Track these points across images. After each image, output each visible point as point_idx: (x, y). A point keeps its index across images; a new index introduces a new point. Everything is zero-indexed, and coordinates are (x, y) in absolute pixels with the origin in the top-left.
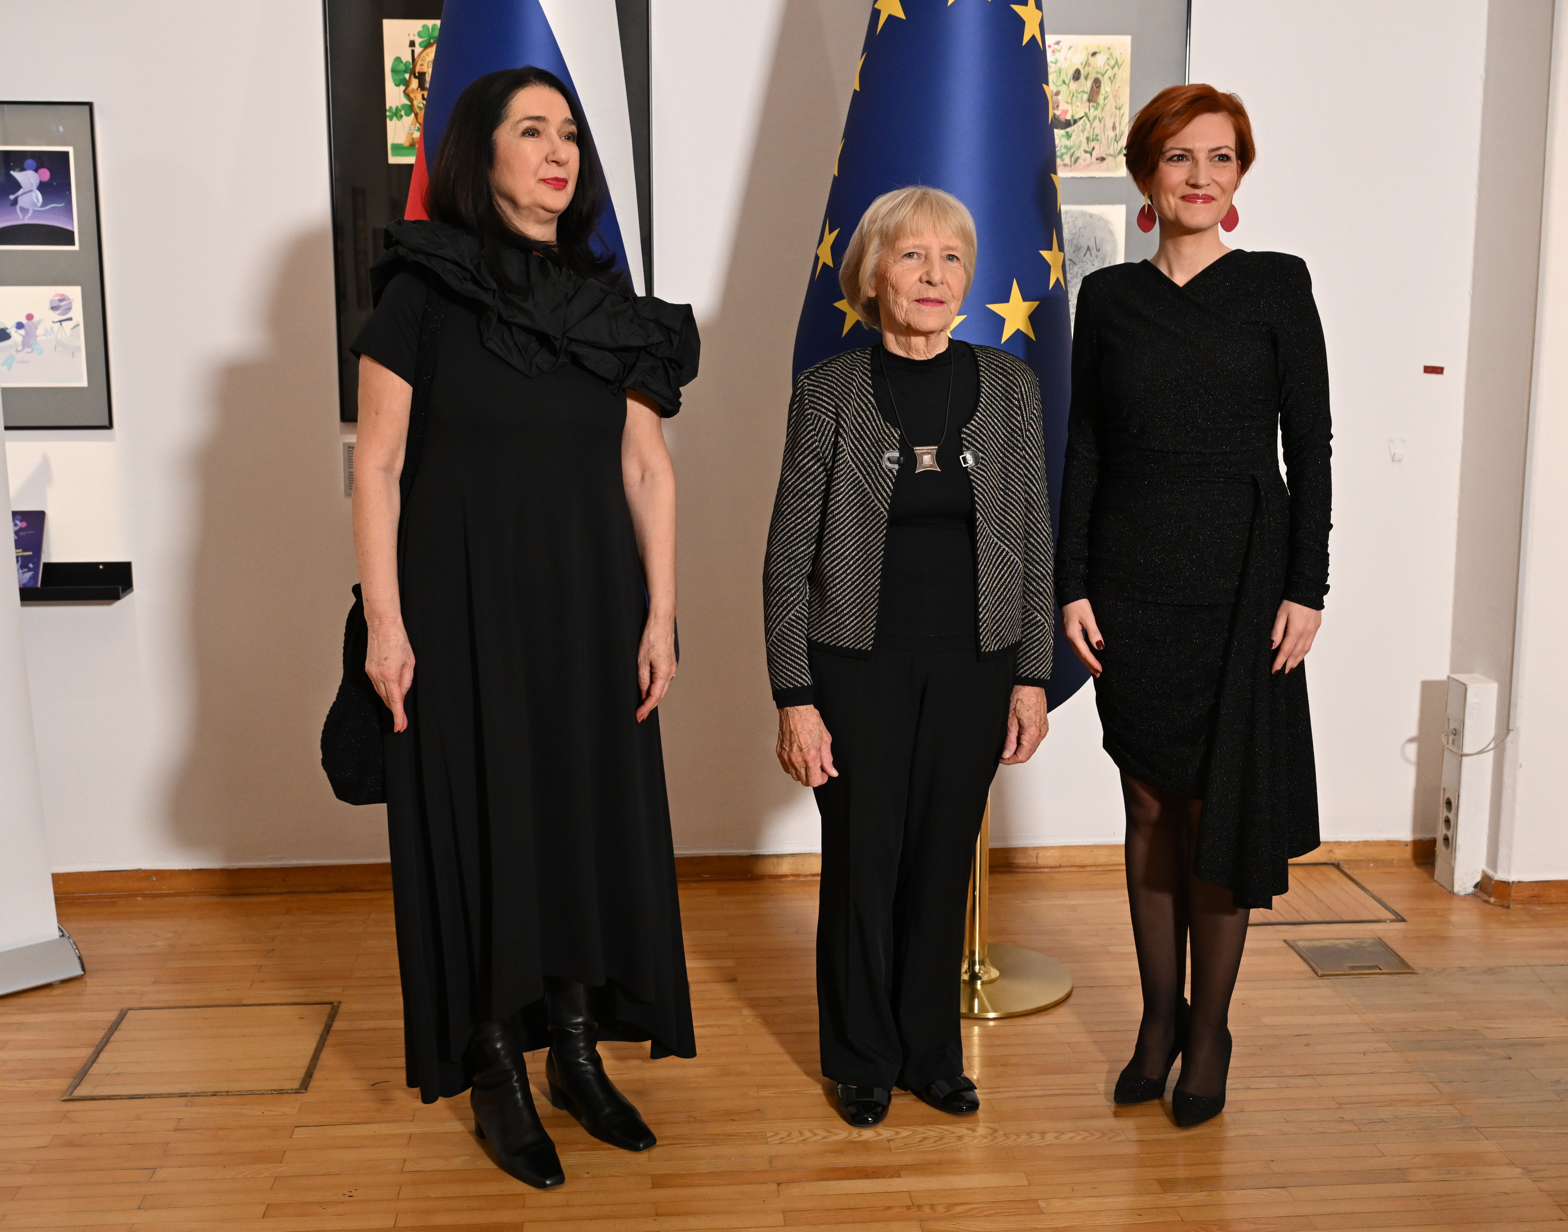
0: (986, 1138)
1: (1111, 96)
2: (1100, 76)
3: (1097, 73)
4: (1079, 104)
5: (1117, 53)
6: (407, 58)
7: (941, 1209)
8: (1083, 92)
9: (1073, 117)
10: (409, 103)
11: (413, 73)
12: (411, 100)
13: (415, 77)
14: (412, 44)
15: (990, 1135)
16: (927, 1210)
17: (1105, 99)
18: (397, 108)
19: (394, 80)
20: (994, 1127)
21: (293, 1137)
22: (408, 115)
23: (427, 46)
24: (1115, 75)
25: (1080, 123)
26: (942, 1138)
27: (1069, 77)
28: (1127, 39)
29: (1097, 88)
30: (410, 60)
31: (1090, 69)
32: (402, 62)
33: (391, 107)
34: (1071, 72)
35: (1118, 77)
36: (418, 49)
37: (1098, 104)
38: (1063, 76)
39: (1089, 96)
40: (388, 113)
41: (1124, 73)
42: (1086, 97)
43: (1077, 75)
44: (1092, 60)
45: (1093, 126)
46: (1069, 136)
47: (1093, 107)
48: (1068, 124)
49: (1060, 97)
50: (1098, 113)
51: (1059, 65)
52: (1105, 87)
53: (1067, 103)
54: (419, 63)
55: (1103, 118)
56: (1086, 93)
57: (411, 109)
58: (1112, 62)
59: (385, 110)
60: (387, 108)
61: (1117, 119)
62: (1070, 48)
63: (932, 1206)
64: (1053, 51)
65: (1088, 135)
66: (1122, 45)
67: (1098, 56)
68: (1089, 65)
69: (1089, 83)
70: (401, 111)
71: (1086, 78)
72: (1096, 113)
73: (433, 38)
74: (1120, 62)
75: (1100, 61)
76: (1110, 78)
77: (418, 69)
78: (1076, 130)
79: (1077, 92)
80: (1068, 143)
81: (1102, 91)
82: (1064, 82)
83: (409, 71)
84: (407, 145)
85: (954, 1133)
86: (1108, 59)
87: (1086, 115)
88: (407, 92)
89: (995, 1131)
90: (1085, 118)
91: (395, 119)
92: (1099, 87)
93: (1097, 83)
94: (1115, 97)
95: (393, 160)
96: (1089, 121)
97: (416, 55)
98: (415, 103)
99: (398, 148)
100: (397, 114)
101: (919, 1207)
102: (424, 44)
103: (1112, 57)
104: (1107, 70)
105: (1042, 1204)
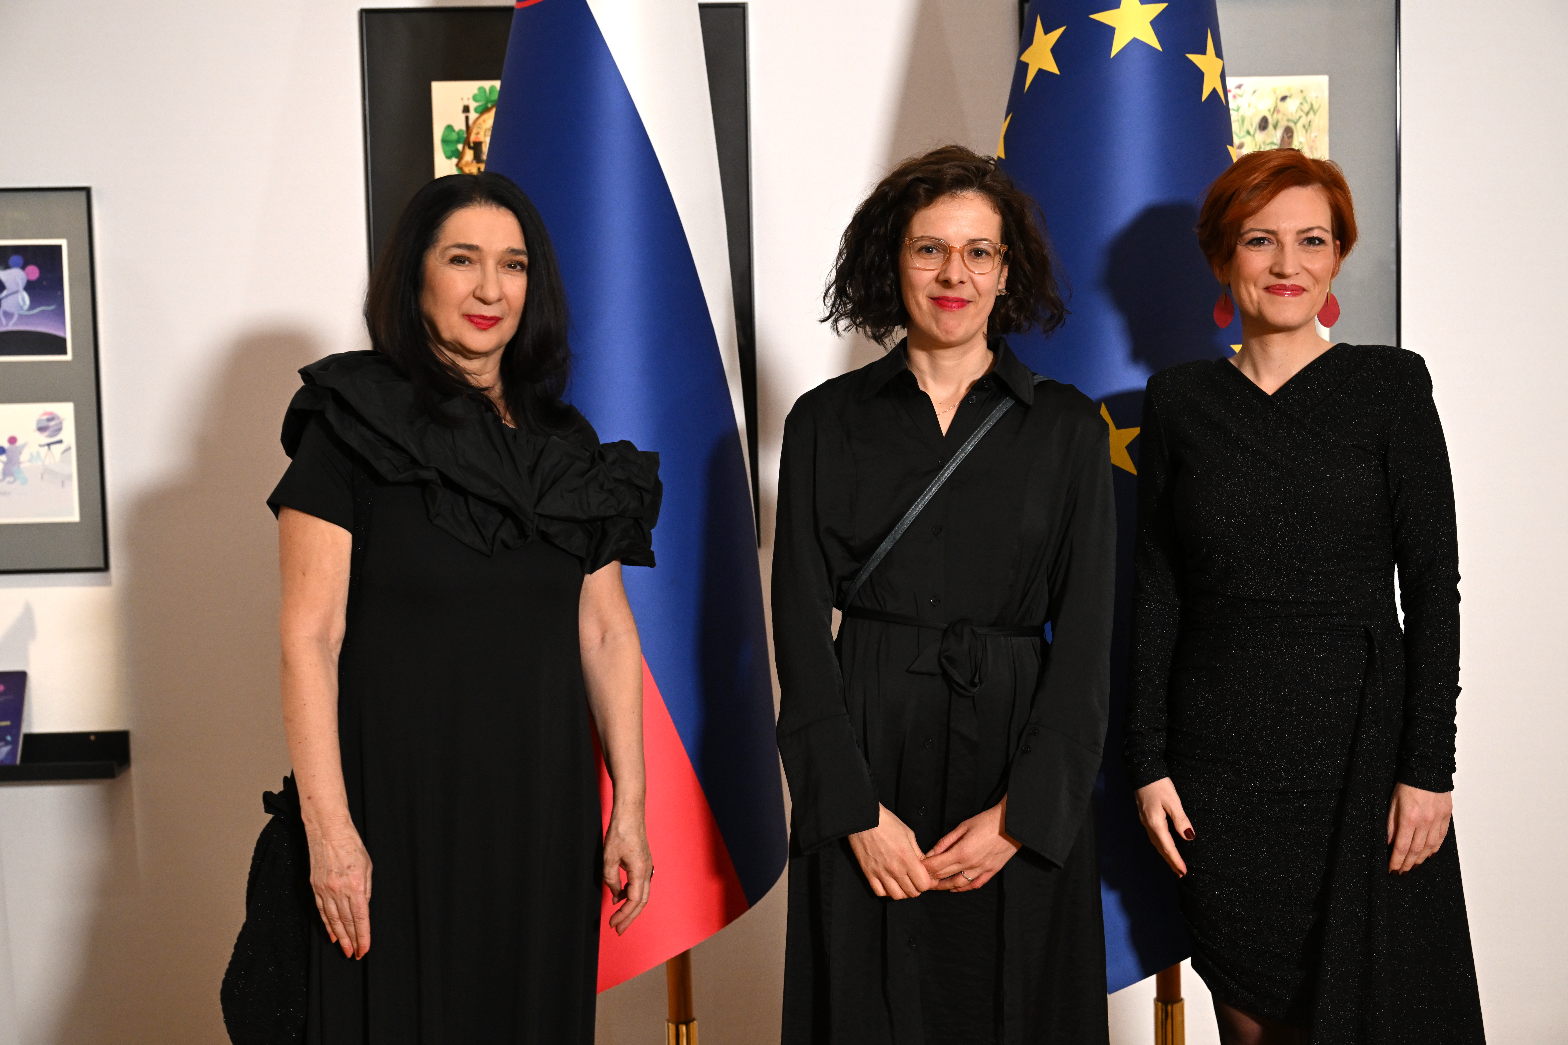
2: (1291, 125)
3: (1288, 120)
5: (1311, 96)
6: (460, 125)
11: (467, 143)
13: (470, 148)
14: (466, 109)
19: (445, 152)
23: (484, 111)
24: (1310, 122)
27: (1254, 126)
28: (1323, 81)
29: (1288, 138)
30: (464, 128)
31: (1280, 116)
32: (454, 131)
34: (1257, 121)
35: (1314, 125)
36: (473, 115)
38: (1247, 126)
41: (1322, 120)
43: (1264, 124)
44: (1281, 105)
51: (1241, 113)
52: (1299, 137)
54: (474, 131)
58: (1306, 107)
62: (1254, 92)
64: (1234, 97)
66: (1318, 86)
67: (1288, 100)
68: (1278, 112)
69: (1279, 133)
71: (1275, 127)
73: (491, 102)
74: (1315, 107)
75: (1291, 107)
76: (1304, 127)
77: (473, 138)
79: (1264, 143)
82: (1248, 133)
83: (462, 140)
86: (1301, 104)
88: (460, 165)
92: (1291, 137)
93: (1289, 132)
94: (1311, 148)
97: (471, 122)
102: (480, 110)
103: (1306, 101)
104: (1300, 117)
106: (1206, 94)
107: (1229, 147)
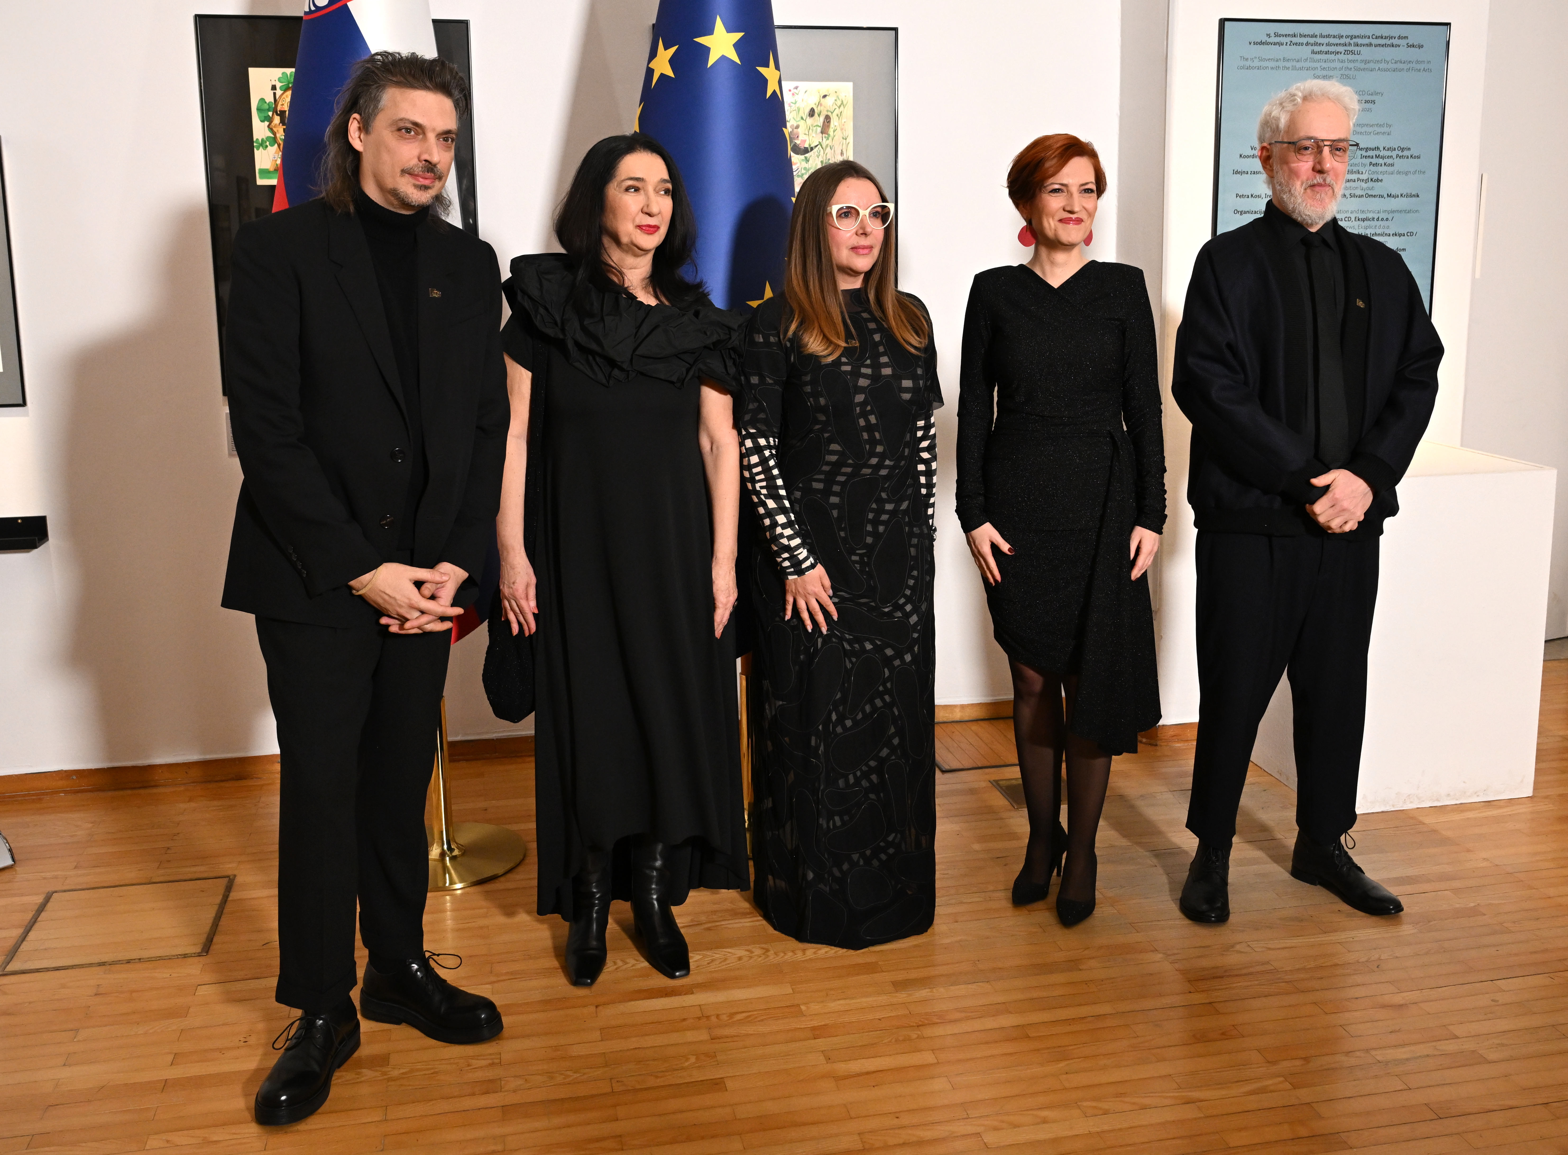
0: (760, 957)
1: (839, 129)
2: (830, 114)
3: (827, 111)
4: (814, 135)
5: (842, 96)
6: (270, 99)
7: (725, 1017)
8: (817, 126)
9: (810, 145)
10: (273, 136)
11: (275, 111)
12: (274, 134)
13: (277, 115)
14: (274, 88)
15: (764, 954)
16: (714, 1018)
17: (834, 131)
18: (262, 140)
19: (259, 117)
20: (767, 947)
21: (196, 994)
22: (272, 145)
23: (286, 89)
24: (841, 113)
25: (815, 150)
26: (726, 960)
27: (806, 115)
28: (850, 85)
29: (827, 122)
30: (273, 101)
31: (822, 108)
32: (266, 103)
33: (257, 139)
34: (807, 110)
35: (844, 114)
36: (279, 92)
37: (829, 135)
38: (801, 114)
39: (822, 129)
40: (255, 144)
41: (848, 111)
42: (819, 129)
43: (812, 113)
44: (823, 100)
45: (826, 152)
46: (807, 160)
47: (825, 137)
48: (806, 151)
49: (799, 130)
50: (829, 142)
51: (797, 105)
52: (834, 122)
53: (805, 134)
54: (280, 103)
55: (833, 146)
56: (819, 127)
57: (274, 140)
58: (839, 103)
59: (252, 142)
60: (255, 140)
61: (844, 146)
62: (806, 92)
63: (718, 1015)
64: (793, 94)
65: (822, 160)
66: (846, 89)
67: (828, 97)
68: (821, 105)
69: (822, 119)
70: (266, 143)
71: (819, 115)
72: (828, 142)
73: (291, 83)
74: (845, 102)
75: (829, 102)
76: (837, 115)
77: (279, 108)
78: (813, 155)
79: (812, 126)
80: (806, 166)
81: (832, 125)
82: (802, 118)
83: (272, 109)
84: (272, 169)
85: (735, 955)
86: (836, 100)
87: (820, 143)
88: (271, 126)
89: (767, 950)
90: (819, 146)
91: (261, 148)
92: (829, 122)
93: (828, 119)
94: (842, 129)
95: (260, 182)
96: (823, 148)
97: (277, 97)
98: (278, 135)
99: (264, 172)
100: (263, 144)
101: (708, 1016)
102: (284, 88)
103: (839, 98)
104: (835, 109)
105: (803, 1008)
106: (768, 94)
107: (783, 129)
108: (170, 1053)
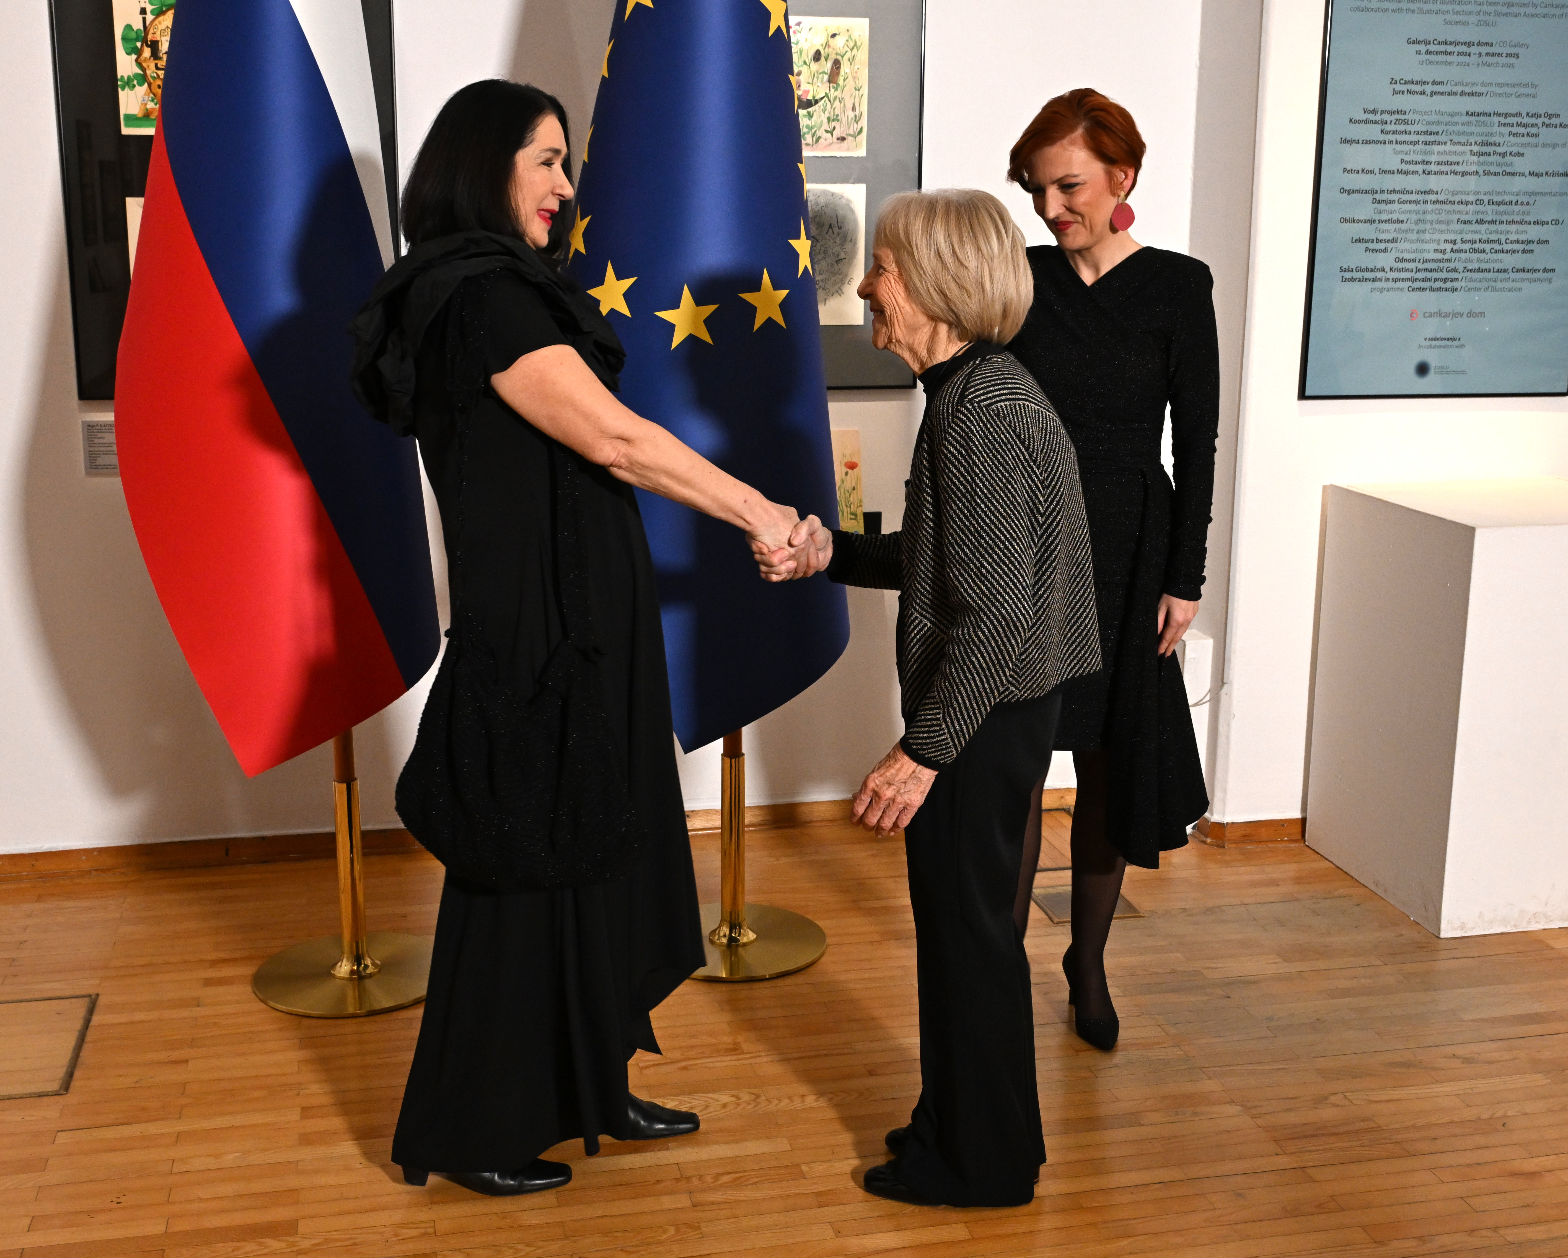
0: (749, 1104)
1: (850, 78)
2: (839, 58)
3: (837, 54)
4: (819, 84)
5: (855, 36)
6: (138, 25)
7: (709, 1179)
8: (824, 72)
9: (814, 97)
10: (142, 73)
11: (145, 41)
12: (143, 69)
13: (148, 46)
14: (143, 11)
15: (754, 1101)
16: (695, 1181)
17: (844, 80)
18: (129, 77)
19: (125, 49)
20: (757, 1092)
21: (56, 1142)
22: (141, 85)
23: (159, 13)
24: (854, 57)
25: (821, 103)
26: (707, 1107)
27: (810, 58)
28: (865, 22)
29: (837, 69)
30: (142, 28)
31: (830, 50)
32: (133, 30)
33: (122, 76)
34: (812, 53)
35: (857, 59)
36: (149, 17)
37: (838, 85)
38: (804, 58)
39: (829, 77)
40: (119, 83)
41: (863, 55)
42: (826, 77)
43: (817, 56)
44: (832, 41)
45: (834, 106)
46: (810, 116)
47: (833, 87)
48: (808, 104)
49: (801, 77)
50: (838, 93)
51: (799, 46)
52: (845, 68)
53: (809, 83)
54: (151, 31)
55: (843, 99)
56: (826, 74)
57: (143, 78)
58: (851, 44)
59: (116, 80)
60: (119, 77)
61: (857, 100)
62: (810, 29)
63: (700, 1177)
64: (795, 32)
65: (828, 115)
66: (860, 27)
67: (837, 37)
68: (829, 46)
69: (829, 64)
70: (133, 81)
71: (826, 59)
72: (836, 93)
73: (165, 6)
74: (858, 44)
75: (839, 43)
76: (849, 60)
77: (150, 37)
78: (817, 110)
79: (817, 72)
80: (809, 123)
81: (842, 72)
82: (805, 63)
83: (141, 39)
84: (140, 115)
85: (718, 1101)
86: (847, 41)
87: (827, 95)
88: (139, 60)
89: (758, 1096)
90: (825, 98)
91: (127, 89)
92: (839, 68)
93: (837, 64)
94: (854, 78)
95: (126, 131)
96: (830, 101)
97: (148, 23)
98: (148, 72)
99: (132, 120)
100: (129, 83)
101: (688, 1179)
102: (156, 12)
103: (851, 38)
104: (846, 52)
105: (805, 1168)
106: (772, 31)
107: (790, 76)
108: (26, 1216)
